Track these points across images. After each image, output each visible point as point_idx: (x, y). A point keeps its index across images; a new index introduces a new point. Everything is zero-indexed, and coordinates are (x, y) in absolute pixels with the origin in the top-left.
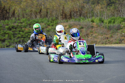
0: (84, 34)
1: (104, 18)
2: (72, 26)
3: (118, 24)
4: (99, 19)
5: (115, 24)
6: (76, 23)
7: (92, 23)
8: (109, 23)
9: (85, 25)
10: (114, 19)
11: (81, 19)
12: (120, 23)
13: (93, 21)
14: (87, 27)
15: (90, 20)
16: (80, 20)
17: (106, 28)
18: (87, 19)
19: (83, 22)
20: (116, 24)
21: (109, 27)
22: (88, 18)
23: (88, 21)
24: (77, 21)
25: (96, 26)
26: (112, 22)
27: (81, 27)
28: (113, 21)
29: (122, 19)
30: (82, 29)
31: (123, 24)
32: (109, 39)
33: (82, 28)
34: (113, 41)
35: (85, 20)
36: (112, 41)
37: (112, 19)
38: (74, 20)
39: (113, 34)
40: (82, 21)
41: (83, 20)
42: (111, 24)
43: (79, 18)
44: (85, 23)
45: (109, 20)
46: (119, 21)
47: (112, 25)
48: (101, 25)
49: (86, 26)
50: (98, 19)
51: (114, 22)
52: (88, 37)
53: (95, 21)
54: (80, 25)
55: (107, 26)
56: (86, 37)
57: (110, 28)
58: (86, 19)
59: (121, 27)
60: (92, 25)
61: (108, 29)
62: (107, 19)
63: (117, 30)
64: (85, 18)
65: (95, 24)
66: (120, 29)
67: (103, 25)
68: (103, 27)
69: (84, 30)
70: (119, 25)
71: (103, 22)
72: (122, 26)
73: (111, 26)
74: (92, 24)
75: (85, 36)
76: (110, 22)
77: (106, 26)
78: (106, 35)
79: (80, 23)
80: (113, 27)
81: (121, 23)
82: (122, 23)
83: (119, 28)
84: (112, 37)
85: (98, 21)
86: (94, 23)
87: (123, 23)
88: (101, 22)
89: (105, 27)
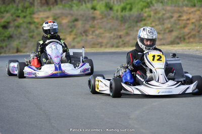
0: (79, 31)
1: (114, 2)
2: (58, 18)
3: (138, 11)
4: (104, 4)
5: (132, 13)
6: (65, 12)
7: (92, 11)
8: (122, 11)
9: (81, 15)
10: (131, 4)
11: (74, 5)
12: (140, 10)
13: (94, 8)
14: (84, 19)
15: (89, 5)
16: (72, 6)
17: (117, 19)
18: (84, 5)
19: (77, 10)
20: (135, 12)
21: (122, 17)
22: (85, 3)
23: (87, 7)
24: (67, 9)
25: (101, 17)
26: (127, 10)
27: (73, 18)
28: (128, 7)
29: (145, 4)
30: (76, 23)
31: (146, 12)
32: (123, 39)
33: (76, 20)
34: (131, 41)
35: (81, 7)
36: (129, 41)
37: (127, 4)
38: (61, 7)
39: (130, 29)
40: (75, 8)
41: (77, 6)
42: (125, 12)
43: (70, 3)
44: (81, 12)
45: (122, 5)
46: (140, 6)
47: (127, 13)
48: (109, 15)
49: (83, 16)
50: (102, 4)
51: (131, 9)
52: (87, 36)
53: (98, 7)
54: (72, 15)
55: (119, 17)
56: (83, 36)
57: (124, 20)
58: (82, 5)
59: (144, 18)
60: (93, 15)
61: (121, 21)
62: (119, 3)
63: (137, 22)
64: (80, 4)
65: (98, 12)
66: (141, 21)
67: (112, 14)
68: (113, 17)
69: (79, 24)
70: (140, 14)
71: (111, 9)
72: (146, 15)
73: (125, 16)
74: (93, 13)
75: (81, 33)
76: (124, 9)
77: (117, 16)
78: (118, 31)
79: (71, 12)
80: (129, 18)
81: (142, 10)
82: (144, 10)
83: (140, 19)
84: (128, 34)
85: (103, 8)
86: (96, 12)
87: (147, 10)
88: (108, 9)
89: (115, 18)
